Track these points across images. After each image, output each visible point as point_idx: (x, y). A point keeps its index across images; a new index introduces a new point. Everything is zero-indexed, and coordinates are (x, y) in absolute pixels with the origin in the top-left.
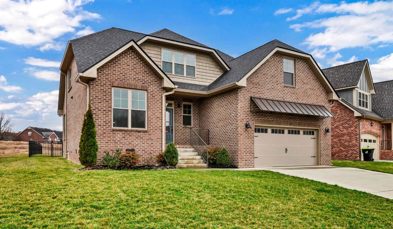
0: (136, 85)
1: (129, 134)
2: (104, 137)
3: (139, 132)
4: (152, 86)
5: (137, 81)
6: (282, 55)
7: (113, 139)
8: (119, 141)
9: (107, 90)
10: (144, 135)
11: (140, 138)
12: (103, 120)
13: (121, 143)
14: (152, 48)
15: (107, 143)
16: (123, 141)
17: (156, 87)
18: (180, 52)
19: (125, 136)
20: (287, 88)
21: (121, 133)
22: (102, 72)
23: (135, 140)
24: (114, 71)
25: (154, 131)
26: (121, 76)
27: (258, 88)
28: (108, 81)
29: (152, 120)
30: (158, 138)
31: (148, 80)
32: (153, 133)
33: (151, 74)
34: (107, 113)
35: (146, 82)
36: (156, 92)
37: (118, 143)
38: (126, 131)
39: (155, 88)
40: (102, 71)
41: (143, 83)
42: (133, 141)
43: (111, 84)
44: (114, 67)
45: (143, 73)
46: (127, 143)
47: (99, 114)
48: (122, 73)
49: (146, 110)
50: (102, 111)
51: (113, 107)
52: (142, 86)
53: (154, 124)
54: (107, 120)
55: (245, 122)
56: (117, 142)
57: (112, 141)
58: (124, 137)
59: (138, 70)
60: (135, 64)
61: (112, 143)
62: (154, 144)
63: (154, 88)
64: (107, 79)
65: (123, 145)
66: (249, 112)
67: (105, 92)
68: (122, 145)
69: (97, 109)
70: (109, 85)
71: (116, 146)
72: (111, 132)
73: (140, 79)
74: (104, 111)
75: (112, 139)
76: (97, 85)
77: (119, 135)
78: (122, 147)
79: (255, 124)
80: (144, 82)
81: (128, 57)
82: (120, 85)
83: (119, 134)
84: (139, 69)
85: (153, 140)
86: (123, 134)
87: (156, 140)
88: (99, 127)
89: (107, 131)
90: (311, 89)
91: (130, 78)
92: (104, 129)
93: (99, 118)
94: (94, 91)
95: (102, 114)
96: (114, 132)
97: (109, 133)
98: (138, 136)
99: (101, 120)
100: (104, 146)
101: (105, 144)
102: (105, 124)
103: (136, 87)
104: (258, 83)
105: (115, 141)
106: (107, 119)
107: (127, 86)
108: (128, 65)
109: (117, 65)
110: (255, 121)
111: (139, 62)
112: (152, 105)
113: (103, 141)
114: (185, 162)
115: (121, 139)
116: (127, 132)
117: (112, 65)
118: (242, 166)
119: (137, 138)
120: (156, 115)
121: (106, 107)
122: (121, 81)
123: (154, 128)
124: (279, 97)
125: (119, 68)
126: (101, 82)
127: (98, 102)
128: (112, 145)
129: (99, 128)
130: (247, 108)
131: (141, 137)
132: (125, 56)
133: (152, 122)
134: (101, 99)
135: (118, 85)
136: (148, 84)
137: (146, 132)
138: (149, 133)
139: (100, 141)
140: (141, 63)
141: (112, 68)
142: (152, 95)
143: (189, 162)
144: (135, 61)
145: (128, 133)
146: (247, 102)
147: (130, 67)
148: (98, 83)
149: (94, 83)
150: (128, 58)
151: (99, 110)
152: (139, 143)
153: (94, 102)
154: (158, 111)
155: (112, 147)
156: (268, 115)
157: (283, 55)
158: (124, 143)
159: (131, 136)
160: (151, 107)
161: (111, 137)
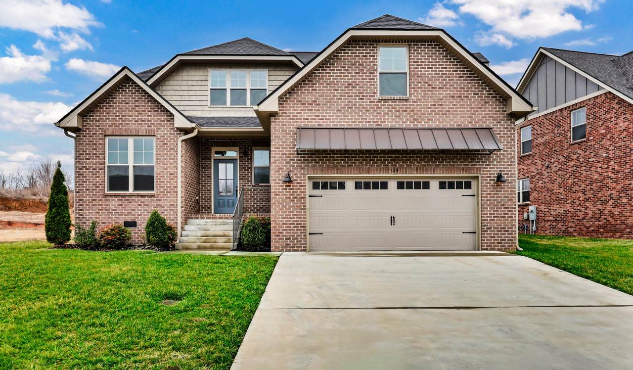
0: (138, 130)
1: (128, 200)
2: (93, 205)
3: (143, 196)
4: (162, 128)
5: (140, 124)
6: (373, 42)
7: (106, 208)
8: (113, 210)
9: (97, 142)
10: (151, 200)
11: (144, 205)
12: (92, 182)
13: (117, 213)
14: (193, 73)
15: (97, 213)
16: (120, 210)
17: (169, 130)
18: (241, 71)
19: (123, 202)
20: (386, 102)
21: (116, 199)
22: (91, 118)
23: (137, 207)
24: (108, 113)
25: (165, 195)
26: (117, 119)
27: (315, 110)
28: (99, 129)
29: (162, 178)
30: (172, 205)
31: (156, 121)
32: (163, 197)
33: (161, 111)
34: (97, 172)
35: (153, 124)
36: (169, 137)
37: (112, 213)
38: (123, 196)
39: (167, 131)
40: (91, 116)
41: (149, 126)
42: (133, 210)
43: (104, 132)
44: (108, 109)
45: (149, 111)
46: (125, 213)
47: (88, 174)
48: (119, 116)
49: (154, 164)
50: (91, 170)
51: (107, 164)
52: (146, 130)
53: (166, 184)
54: (97, 182)
55: (285, 171)
56: (111, 211)
57: (104, 211)
58: (120, 205)
59: (142, 108)
60: (137, 101)
61: (103, 213)
62: (165, 213)
63: (164, 131)
64: (98, 126)
65: (120, 215)
66: (293, 154)
67: (95, 144)
68: (118, 215)
69: (84, 168)
70: (101, 134)
71: (110, 218)
72: (104, 197)
73: (143, 121)
74: (94, 169)
75: (104, 208)
76: (85, 136)
77: (114, 203)
78: (119, 218)
79: (308, 174)
80: (151, 124)
81: (127, 91)
82: (114, 132)
83: (114, 200)
84: (143, 106)
85: (163, 207)
86: (120, 200)
87: (169, 207)
88: (88, 191)
89: (98, 197)
90: (453, 97)
91: (130, 121)
92: (93, 195)
93: (88, 180)
94: (81, 144)
95: (91, 174)
96: (107, 198)
97: (101, 200)
98: (141, 202)
99: (90, 182)
100: (94, 217)
101: (94, 215)
102: (95, 187)
103: (138, 133)
104: (314, 102)
105: (109, 210)
106: (98, 180)
107: (126, 132)
108: (127, 103)
109: (111, 106)
110: (308, 169)
111: (143, 96)
112: (162, 156)
113: (92, 210)
114: (202, 241)
115: (116, 207)
116: (125, 197)
117: (105, 106)
118: (278, 248)
119: (140, 205)
120: (169, 170)
121: (96, 164)
122: (117, 126)
123: (165, 190)
124: (366, 122)
125: (114, 108)
126: (90, 131)
127: (86, 159)
128: (104, 216)
129: (88, 193)
130: (291, 148)
131: (146, 203)
132: (122, 91)
133: (162, 182)
134: (90, 154)
135: (113, 132)
136: (156, 126)
137: (153, 196)
138: (158, 197)
139: (88, 210)
140: (147, 97)
141: (104, 111)
142: (162, 141)
143: (210, 241)
144: (137, 96)
145: (127, 198)
146: (290, 137)
147: (130, 106)
148: (86, 134)
149: (81, 134)
150: (127, 93)
151: (87, 169)
152: (142, 213)
153: (81, 159)
154: (172, 164)
155: (105, 218)
156: (338, 157)
157: (376, 42)
158: (121, 212)
159: (130, 203)
160: (161, 159)
161: (102, 205)
